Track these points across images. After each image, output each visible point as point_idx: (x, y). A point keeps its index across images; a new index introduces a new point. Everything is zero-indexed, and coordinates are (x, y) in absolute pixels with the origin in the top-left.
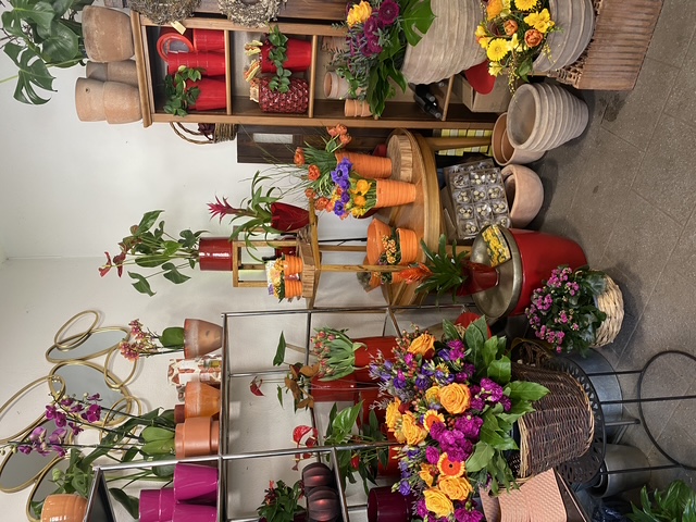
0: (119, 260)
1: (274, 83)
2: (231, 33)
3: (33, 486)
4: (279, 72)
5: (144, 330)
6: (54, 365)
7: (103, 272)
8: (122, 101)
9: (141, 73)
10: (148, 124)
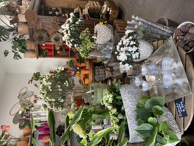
0: (31, 80)
1: (62, 52)
2: (54, 45)
3: (19, 123)
4: (63, 50)
5: (37, 97)
6: (20, 100)
7: (29, 83)
8: (33, 55)
9: (36, 49)
10: (37, 58)
